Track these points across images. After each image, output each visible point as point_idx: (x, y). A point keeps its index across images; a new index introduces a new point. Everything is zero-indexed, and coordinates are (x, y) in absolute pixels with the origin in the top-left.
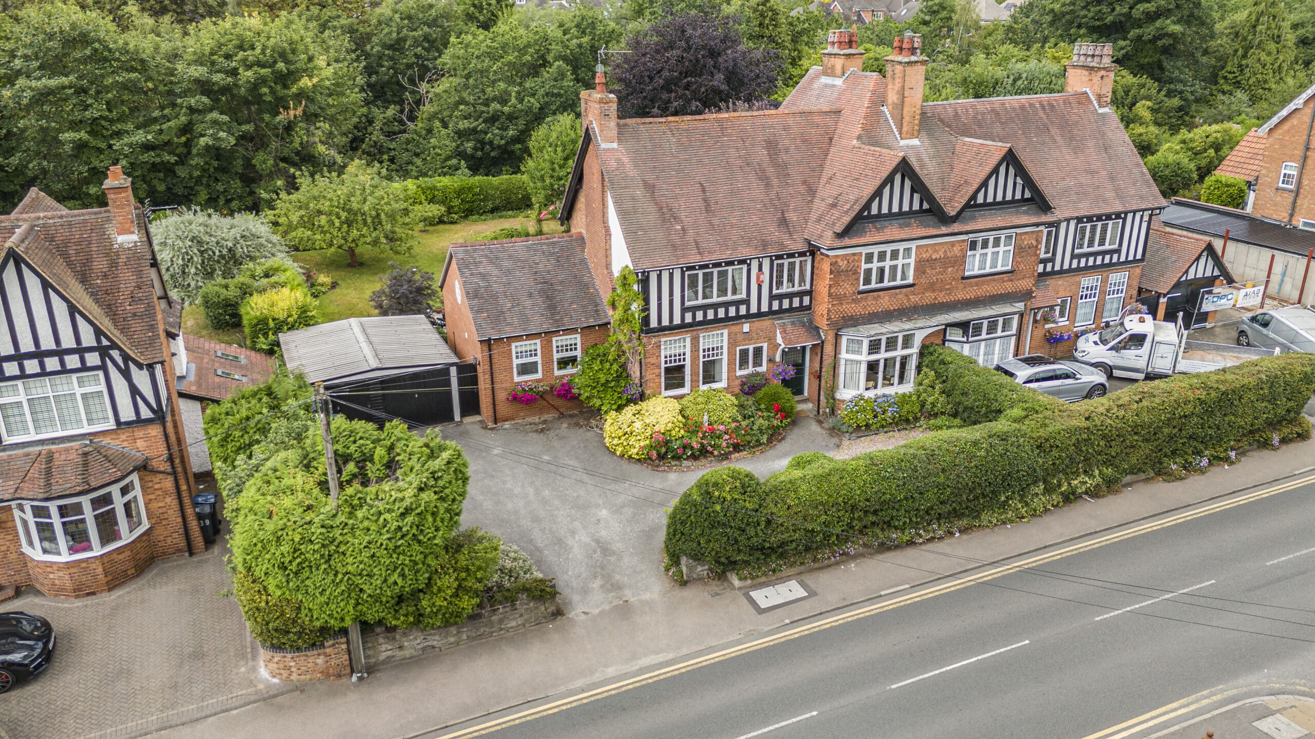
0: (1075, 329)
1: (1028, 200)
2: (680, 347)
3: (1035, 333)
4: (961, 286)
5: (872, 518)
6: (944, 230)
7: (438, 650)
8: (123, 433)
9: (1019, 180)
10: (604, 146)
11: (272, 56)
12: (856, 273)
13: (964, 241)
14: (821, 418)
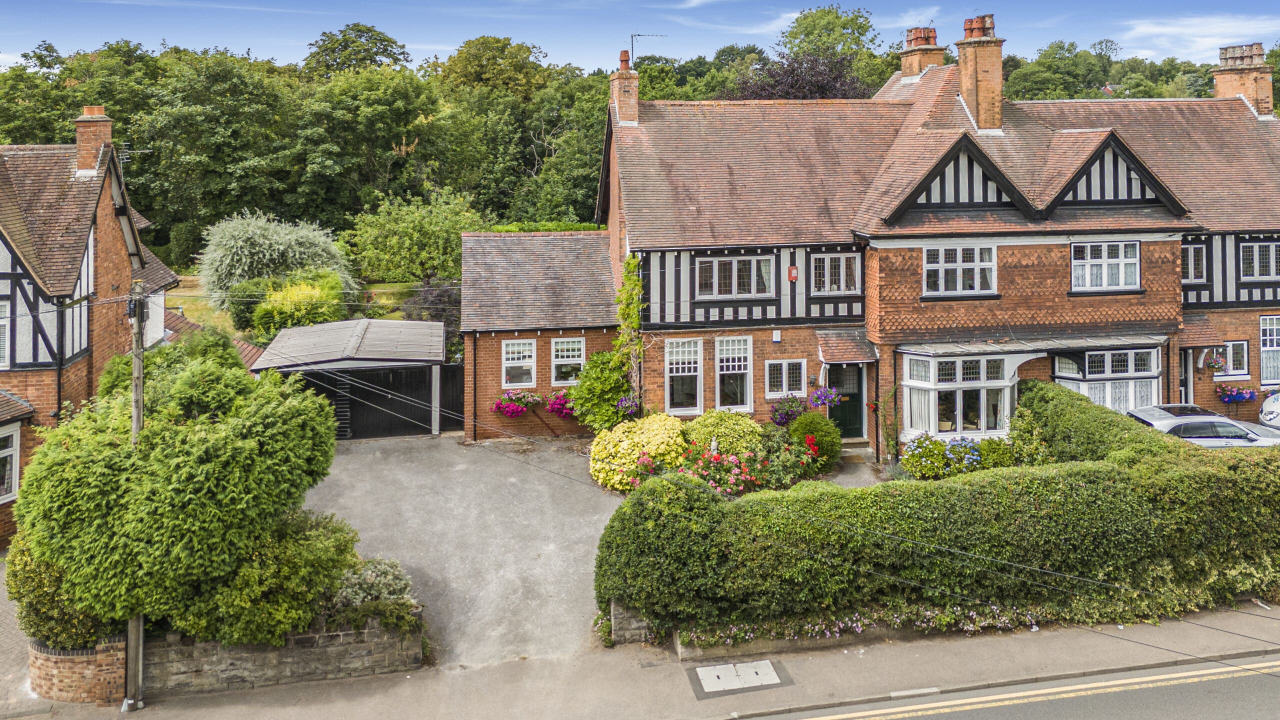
0: (1263, 388)
1: (1150, 201)
2: (690, 352)
3: (1199, 387)
4: (1068, 306)
5: (889, 578)
6: (1032, 227)
7: (248, 685)
8: (16, 377)
9: (1133, 175)
10: (622, 123)
11: (392, 95)
12: (915, 273)
13: (1064, 246)
14: (880, 467)
